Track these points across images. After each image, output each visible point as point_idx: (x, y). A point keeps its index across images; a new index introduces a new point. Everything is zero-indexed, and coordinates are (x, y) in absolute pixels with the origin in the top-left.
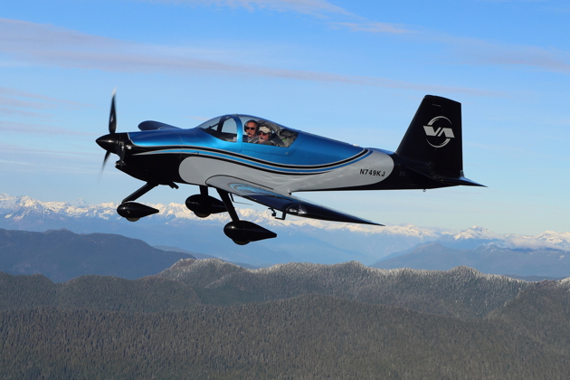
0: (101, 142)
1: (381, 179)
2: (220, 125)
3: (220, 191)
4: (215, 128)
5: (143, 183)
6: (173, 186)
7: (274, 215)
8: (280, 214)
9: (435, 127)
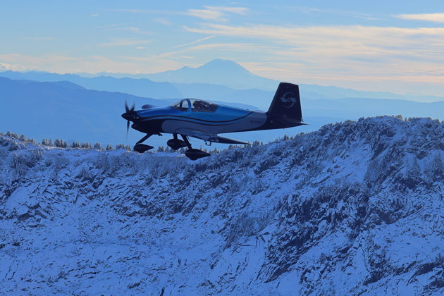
0: (124, 116)
1: (261, 125)
2: (181, 104)
3: (182, 136)
4: (179, 106)
5: (146, 134)
6: (160, 135)
7: (206, 144)
8: (208, 143)
9: (286, 98)
